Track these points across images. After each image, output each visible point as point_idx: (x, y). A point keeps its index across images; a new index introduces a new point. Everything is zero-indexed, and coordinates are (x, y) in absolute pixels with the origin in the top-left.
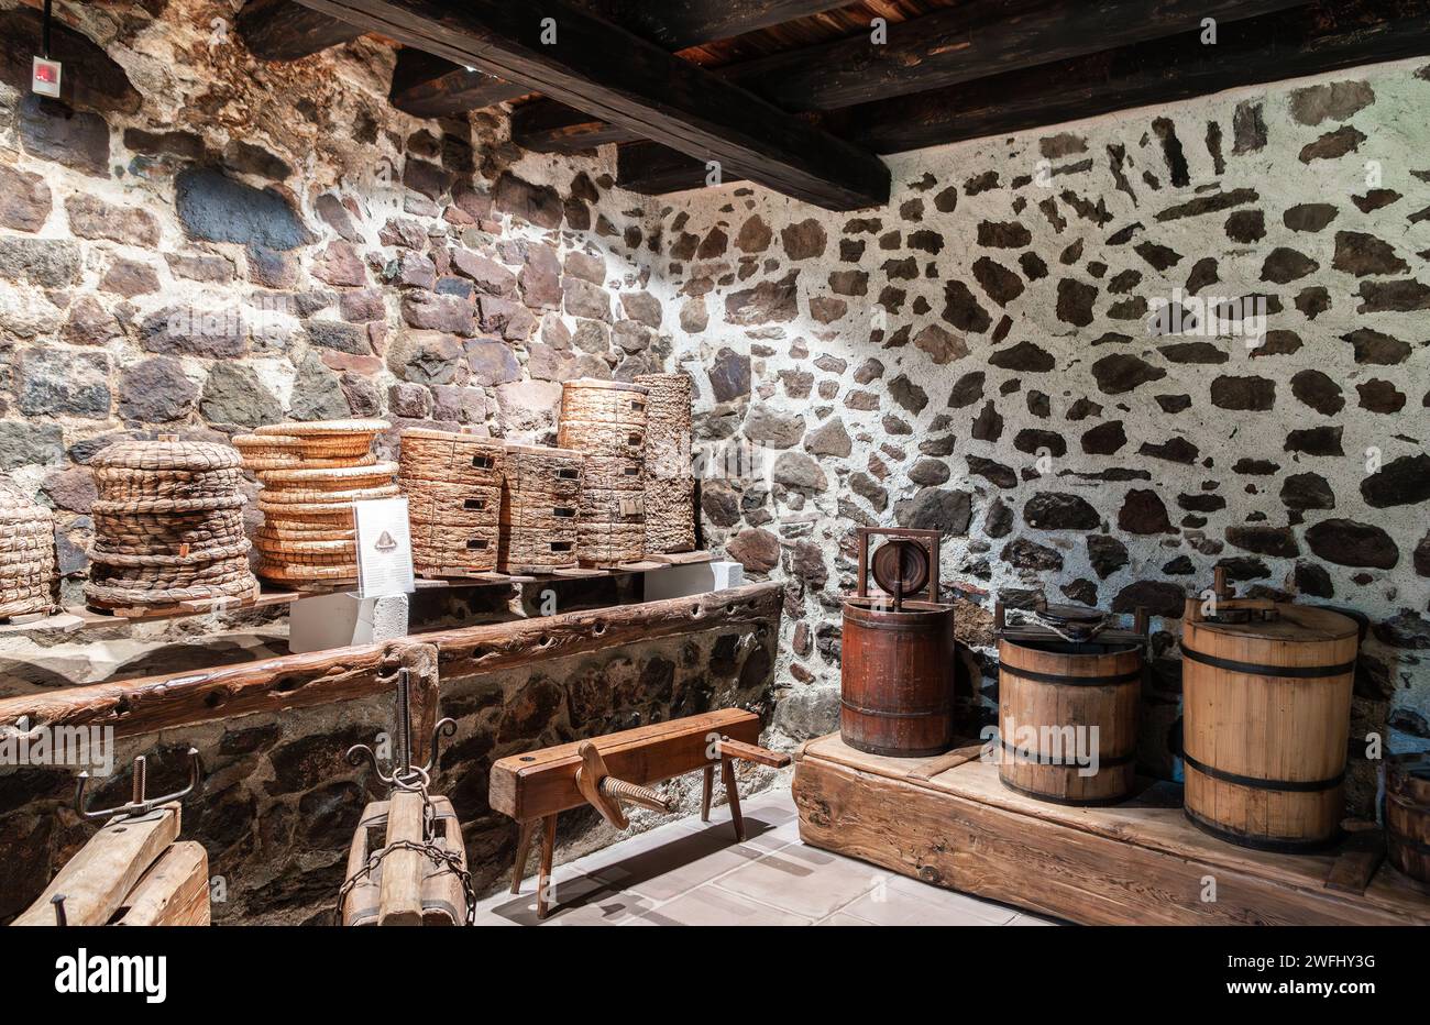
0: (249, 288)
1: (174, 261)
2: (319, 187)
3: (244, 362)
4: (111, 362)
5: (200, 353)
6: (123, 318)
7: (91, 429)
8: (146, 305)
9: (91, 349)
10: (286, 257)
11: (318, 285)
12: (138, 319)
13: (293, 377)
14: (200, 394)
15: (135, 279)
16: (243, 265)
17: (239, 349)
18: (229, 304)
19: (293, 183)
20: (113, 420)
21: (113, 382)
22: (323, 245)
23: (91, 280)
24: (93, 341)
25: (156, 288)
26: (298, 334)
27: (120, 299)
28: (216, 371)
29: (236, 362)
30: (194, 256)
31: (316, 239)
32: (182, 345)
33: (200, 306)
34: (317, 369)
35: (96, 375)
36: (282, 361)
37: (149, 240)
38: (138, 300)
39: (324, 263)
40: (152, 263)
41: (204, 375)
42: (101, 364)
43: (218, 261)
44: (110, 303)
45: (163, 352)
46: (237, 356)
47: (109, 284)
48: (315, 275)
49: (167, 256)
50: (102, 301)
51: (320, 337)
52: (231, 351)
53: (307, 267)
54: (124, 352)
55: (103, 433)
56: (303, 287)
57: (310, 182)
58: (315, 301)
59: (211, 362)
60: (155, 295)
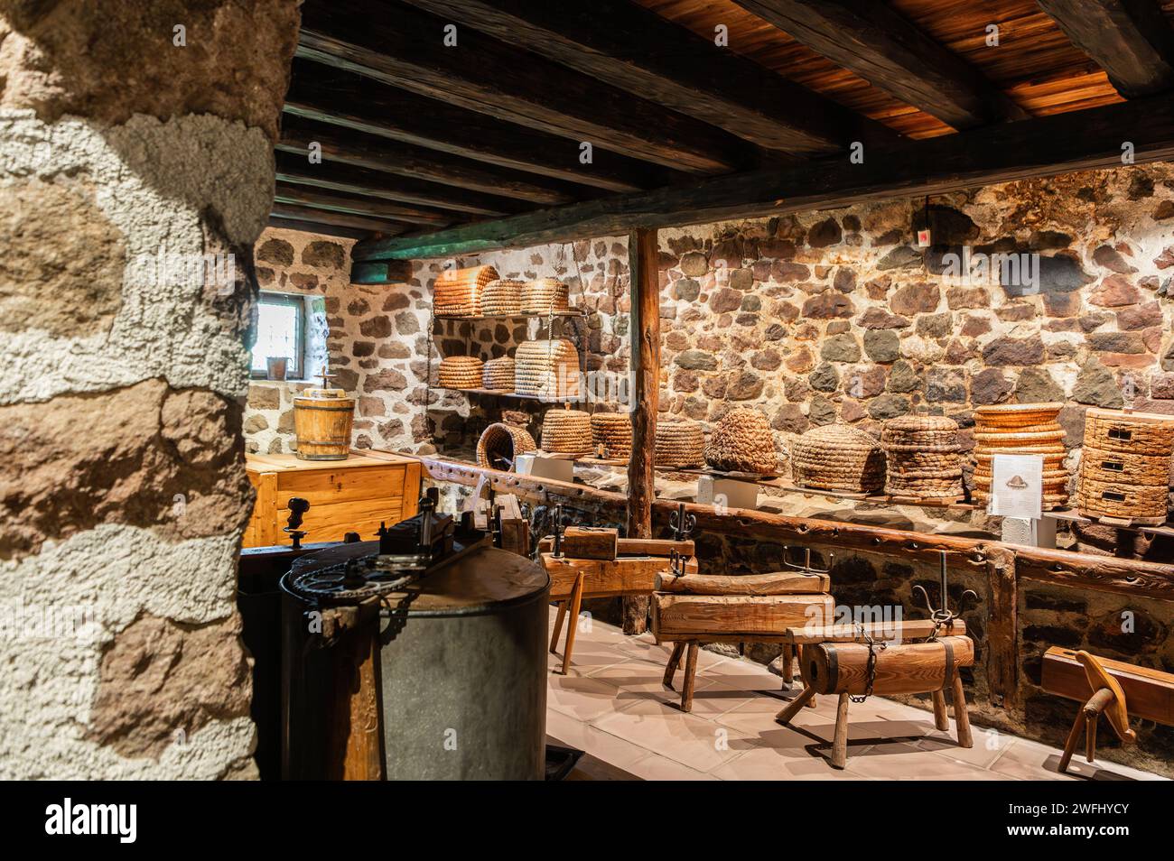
0: (1047, 320)
1: (999, 313)
2: (1096, 243)
3: (1042, 367)
4: (966, 373)
5: (1014, 363)
6: (974, 348)
7: (956, 408)
8: (985, 340)
9: (958, 367)
10: (1072, 295)
11: (1094, 309)
12: (981, 348)
13: (1075, 374)
14: (1014, 388)
15: (976, 327)
16: (1041, 306)
17: (1039, 359)
18: (1033, 332)
19: (1074, 247)
20: (968, 404)
21: (967, 384)
22: (1099, 282)
23: (957, 330)
24: (959, 363)
25: (989, 330)
26: (1081, 345)
27: (970, 339)
28: (1024, 373)
29: (1038, 367)
30: (1010, 307)
31: (1093, 279)
32: (1003, 361)
33: (1016, 336)
34: (1094, 368)
35: (959, 380)
36: (1069, 365)
37: (985, 304)
38: (980, 338)
39: (1100, 293)
40: (987, 317)
41: (1016, 376)
42: (960, 374)
43: (1025, 307)
44: (966, 341)
45: (994, 365)
46: (1038, 363)
47: (966, 331)
48: (1092, 303)
49: (995, 311)
50: (962, 341)
51: (1099, 345)
52: (1034, 360)
53: (1085, 301)
54: (974, 367)
55: (961, 411)
56: (1082, 314)
57: (1088, 242)
58: (1092, 320)
59: (1021, 368)
60: (989, 334)
